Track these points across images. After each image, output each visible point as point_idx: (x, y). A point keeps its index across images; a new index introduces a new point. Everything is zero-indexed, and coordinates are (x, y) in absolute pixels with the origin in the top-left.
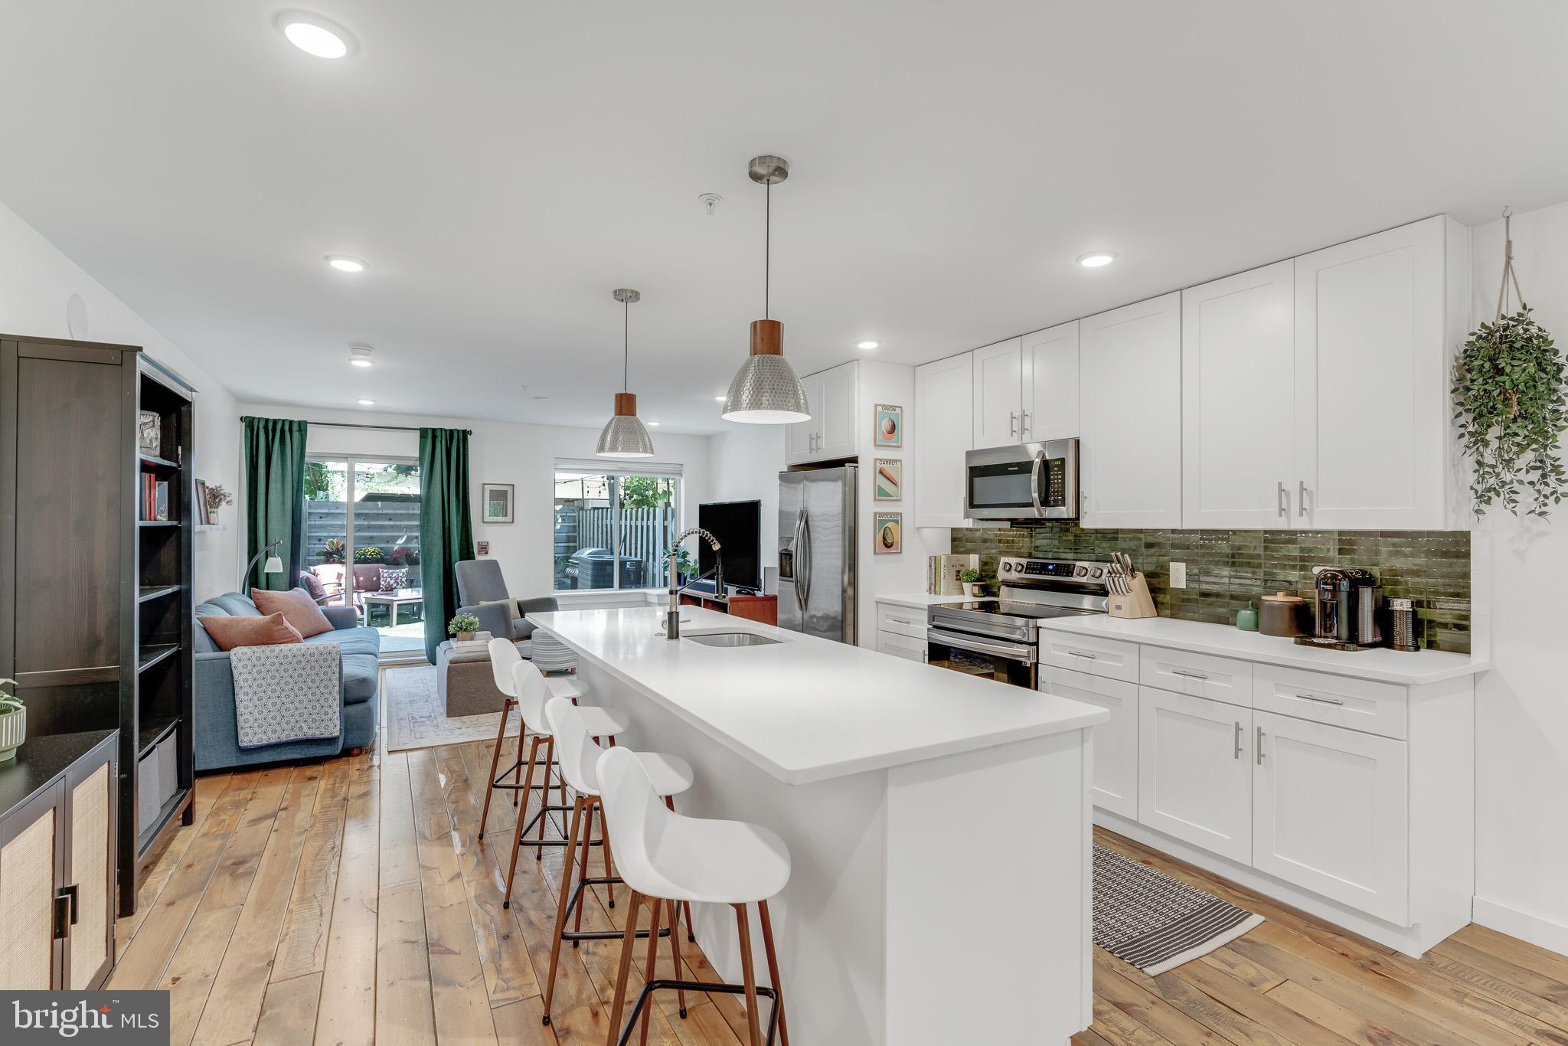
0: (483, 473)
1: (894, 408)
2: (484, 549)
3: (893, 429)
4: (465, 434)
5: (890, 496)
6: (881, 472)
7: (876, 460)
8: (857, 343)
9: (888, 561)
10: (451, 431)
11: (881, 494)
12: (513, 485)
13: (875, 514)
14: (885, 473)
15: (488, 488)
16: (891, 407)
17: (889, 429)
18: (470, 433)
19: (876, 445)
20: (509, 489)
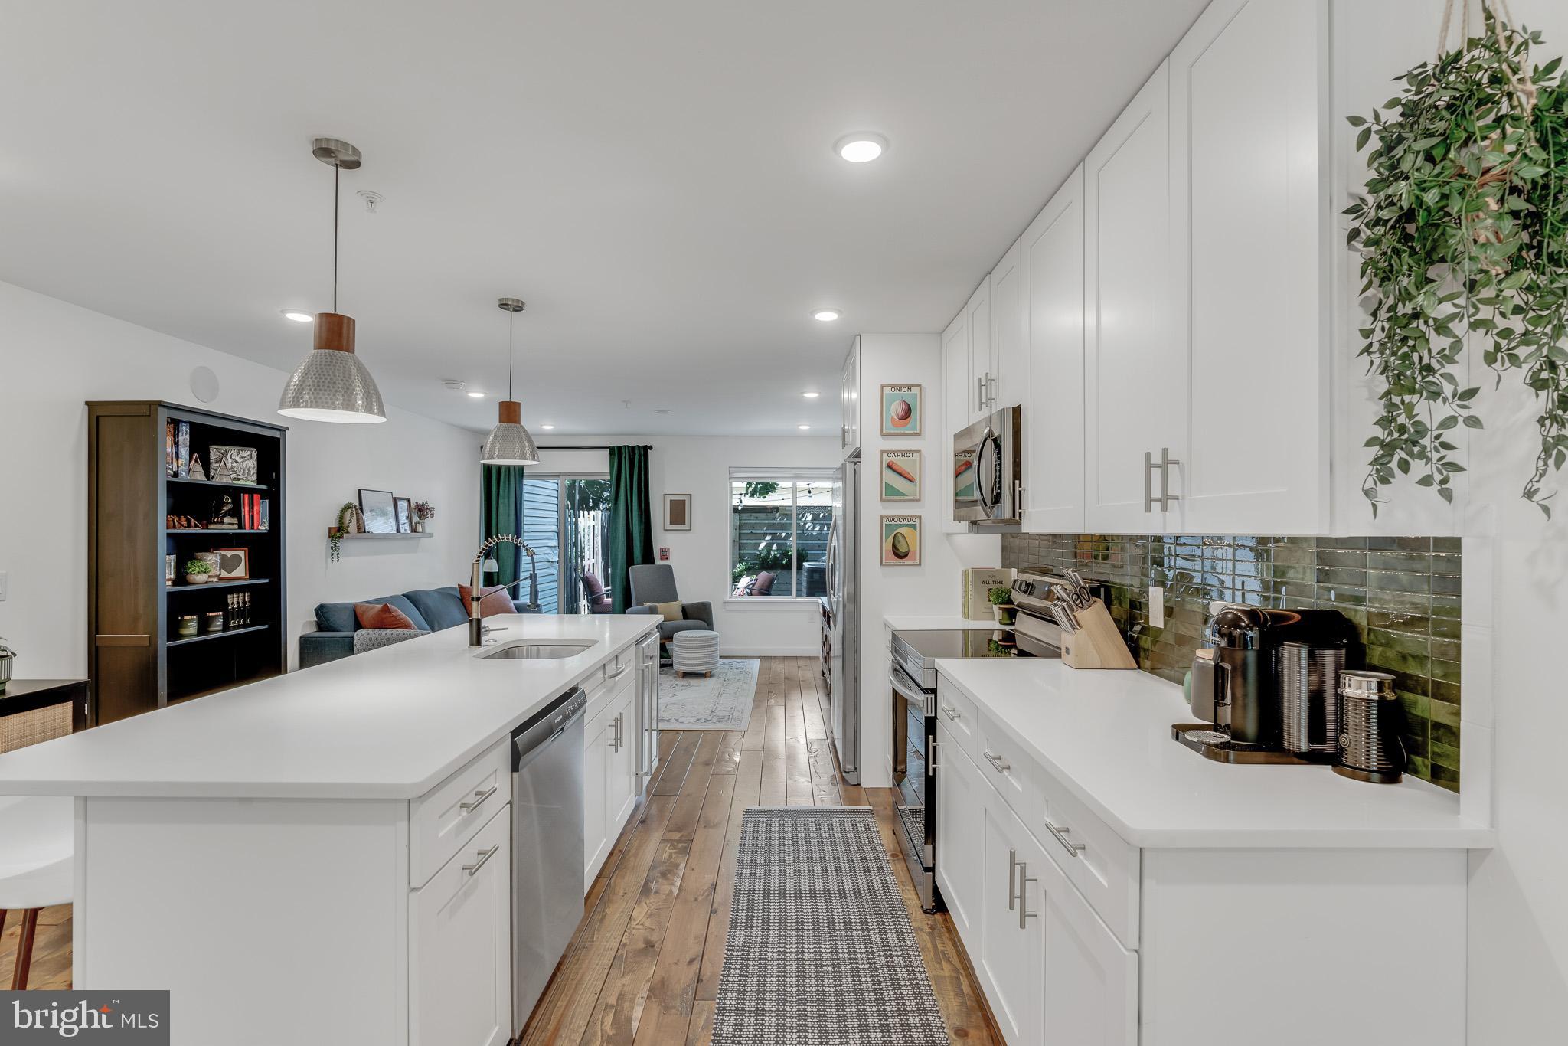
0: (663, 485)
1: (909, 387)
2: (665, 555)
3: (908, 413)
4: (646, 449)
5: (904, 495)
6: (890, 467)
7: (882, 452)
8: (813, 313)
9: (901, 576)
10: (633, 448)
11: (890, 493)
12: (690, 495)
13: (882, 517)
14: (895, 467)
15: (668, 499)
16: (905, 386)
17: (902, 413)
18: (651, 448)
19: (882, 435)
20: (686, 498)
